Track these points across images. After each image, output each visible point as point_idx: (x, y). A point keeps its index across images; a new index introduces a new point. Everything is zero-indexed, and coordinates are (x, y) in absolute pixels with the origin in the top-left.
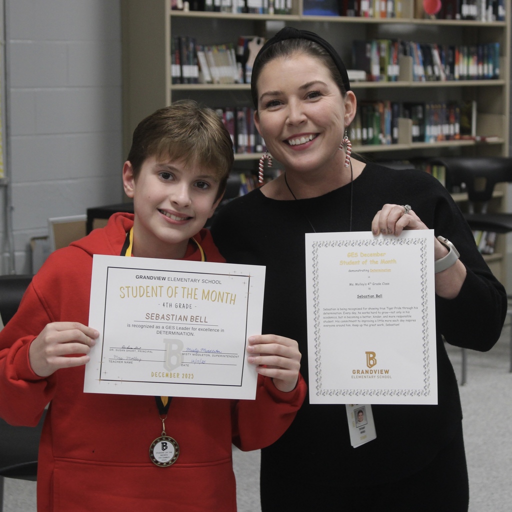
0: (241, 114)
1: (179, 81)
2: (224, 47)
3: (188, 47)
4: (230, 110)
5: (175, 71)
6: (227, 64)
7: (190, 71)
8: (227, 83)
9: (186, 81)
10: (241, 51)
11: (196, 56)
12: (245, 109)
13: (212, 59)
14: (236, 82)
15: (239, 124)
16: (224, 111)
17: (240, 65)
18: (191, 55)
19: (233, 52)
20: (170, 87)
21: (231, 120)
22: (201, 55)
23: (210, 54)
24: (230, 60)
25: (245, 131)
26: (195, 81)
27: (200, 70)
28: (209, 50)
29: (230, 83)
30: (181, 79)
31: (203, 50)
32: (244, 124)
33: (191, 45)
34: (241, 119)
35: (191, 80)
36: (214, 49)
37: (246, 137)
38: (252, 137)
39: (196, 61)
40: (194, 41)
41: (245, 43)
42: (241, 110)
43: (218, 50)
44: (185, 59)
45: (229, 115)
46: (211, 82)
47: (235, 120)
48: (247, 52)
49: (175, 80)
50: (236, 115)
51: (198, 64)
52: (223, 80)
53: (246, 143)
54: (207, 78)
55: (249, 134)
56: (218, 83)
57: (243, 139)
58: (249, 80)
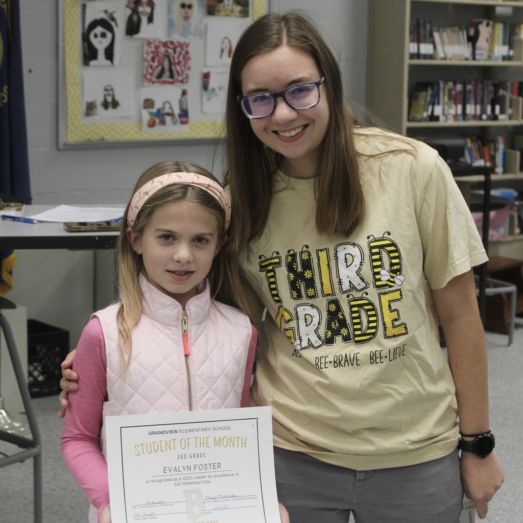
0: (469, 87)
1: (416, 57)
2: (457, 29)
3: (425, 28)
4: (460, 83)
5: (412, 48)
6: (459, 43)
7: (426, 49)
8: (459, 60)
9: (422, 57)
10: (472, 32)
11: (432, 36)
12: (473, 82)
13: (446, 39)
14: (467, 59)
15: (468, 96)
16: (455, 84)
17: (470, 44)
18: (428, 35)
19: (465, 32)
20: (407, 61)
21: (460, 92)
22: (436, 35)
23: (445, 34)
24: (462, 39)
25: (472, 101)
26: (431, 57)
27: (435, 47)
28: (444, 31)
29: (461, 60)
30: (418, 56)
31: (438, 31)
32: (472, 96)
33: (428, 26)
34: (470, 91)
35: (426, 57)
36: (449, 30)
37: (473, 107)
38: (479, 107)
39: (432, 40)
40: (431, 23)
41: (476, 26)
42: (470, 83)
43: (452, 31)
44: (422, 38)
45: (459, 87)
46: (445, 59)
47: (464, 92)
48: (477, 33)
49: (412, 56)
50: (465, 87)
51: (434, 43)
52: (455, 57)
53: (473, 112)
54: (441, 55)
55: (476, 104)
56: (451, 59)
57: (471, 109)
58: (477, 57)
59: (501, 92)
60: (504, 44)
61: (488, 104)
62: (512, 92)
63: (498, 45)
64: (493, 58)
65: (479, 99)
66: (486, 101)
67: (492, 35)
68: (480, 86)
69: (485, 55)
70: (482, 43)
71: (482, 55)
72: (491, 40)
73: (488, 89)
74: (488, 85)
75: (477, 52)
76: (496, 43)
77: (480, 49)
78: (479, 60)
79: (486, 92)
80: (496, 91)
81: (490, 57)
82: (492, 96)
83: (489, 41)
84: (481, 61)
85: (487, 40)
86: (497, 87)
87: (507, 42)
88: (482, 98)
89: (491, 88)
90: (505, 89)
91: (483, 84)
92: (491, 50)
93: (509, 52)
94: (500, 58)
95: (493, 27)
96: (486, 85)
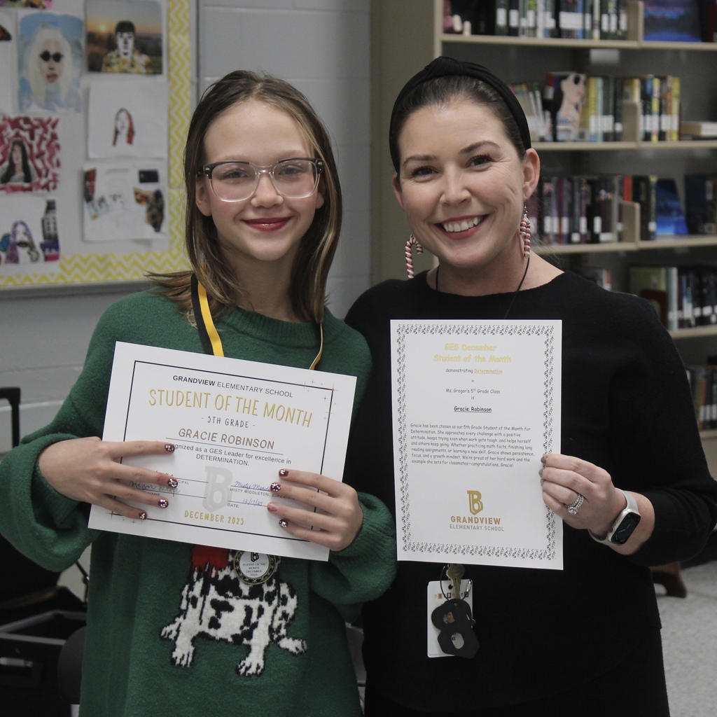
0: (548, 188)
2: (524, 88)
6: (529, 113)
10: (550, 93)
12: (555, 179)
14: (542, 140)
15: (546, 203)
17: (548, 114)
19: (538, 94)
24: (534, 107)
25: (555, 212)
32: (553, 202)
34: (549, 195)
37: (556, 220)
38: (565, 221)
41: (557, 83)
42: (549, 181)
47: (540, 195)
48: (559, 96)
50: (540, 188)
53: (556, 230)
55: (560, 216)
57: (552, 224)
58: (560, 136)
59: (604, 194)
60: (606, 113)
61: (581, 215)
62: (621, 194)
63: (596, 114)
64: (587, 138)
65: (565, 208)
66: (577, 210)
67: (585, 97)
68: (566, 185)
69: (575, 132)
70: (567, 111)
71: (568, 131)
72: (583, 107)
73: (580, 191)
74: (580, 183)
75: (560, 127)
76: (592, 111)
77: (565, 122)
78: (563, 141)
79: (577, 194)
80: (594, 193)
81: (582, 136)
82: (588, 201)
83: (580, 108)
84: (568, 143)
85: (577, 107)
86: (595, 186)
87: (611, 110)
88: (571, 206)
89: (585, 188)
90: (610, 189)
91: (570, 180)
92: (584, 123)
93: (614, 127)
94: (600, 137)
95: (586, 84)
96: (576, 184)
